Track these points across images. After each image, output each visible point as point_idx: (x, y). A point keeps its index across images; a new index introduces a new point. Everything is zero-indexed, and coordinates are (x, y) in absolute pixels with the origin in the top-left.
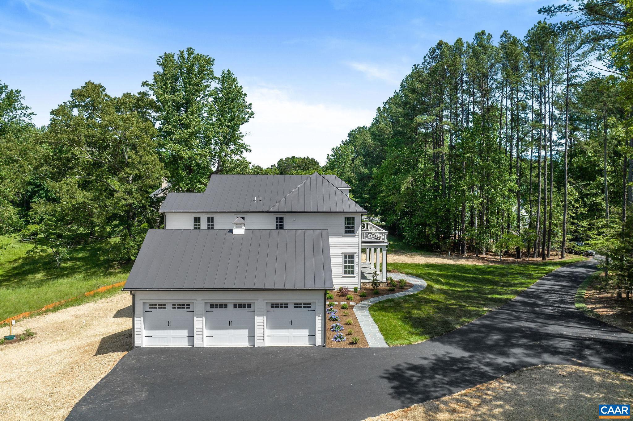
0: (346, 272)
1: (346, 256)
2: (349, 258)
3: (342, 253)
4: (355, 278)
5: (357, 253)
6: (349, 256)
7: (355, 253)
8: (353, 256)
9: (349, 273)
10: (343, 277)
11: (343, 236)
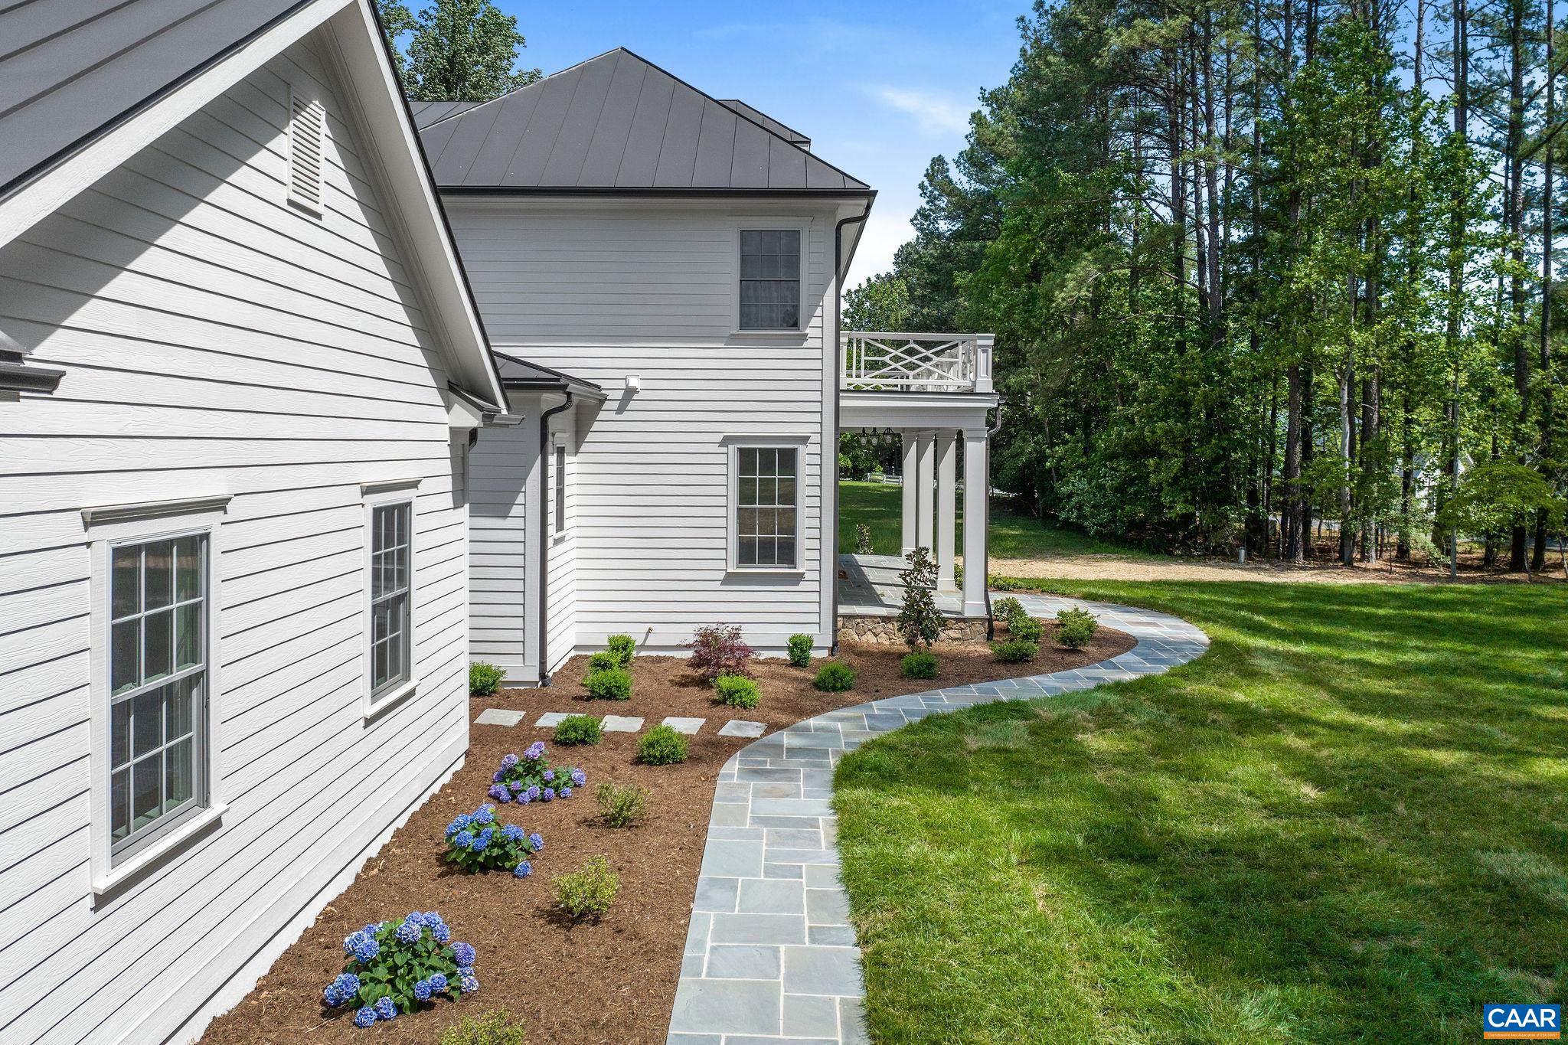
0: (746, 553)
1: (746, 459)
2: (767, 467)
3: (727, 441)
4: (802, 586)
5: (815, 438)
6: (767, 454)
7: (804, 440)
8: (788, 459)
9: (767, 558)
10: (730, 579)
11: (733, 340)
